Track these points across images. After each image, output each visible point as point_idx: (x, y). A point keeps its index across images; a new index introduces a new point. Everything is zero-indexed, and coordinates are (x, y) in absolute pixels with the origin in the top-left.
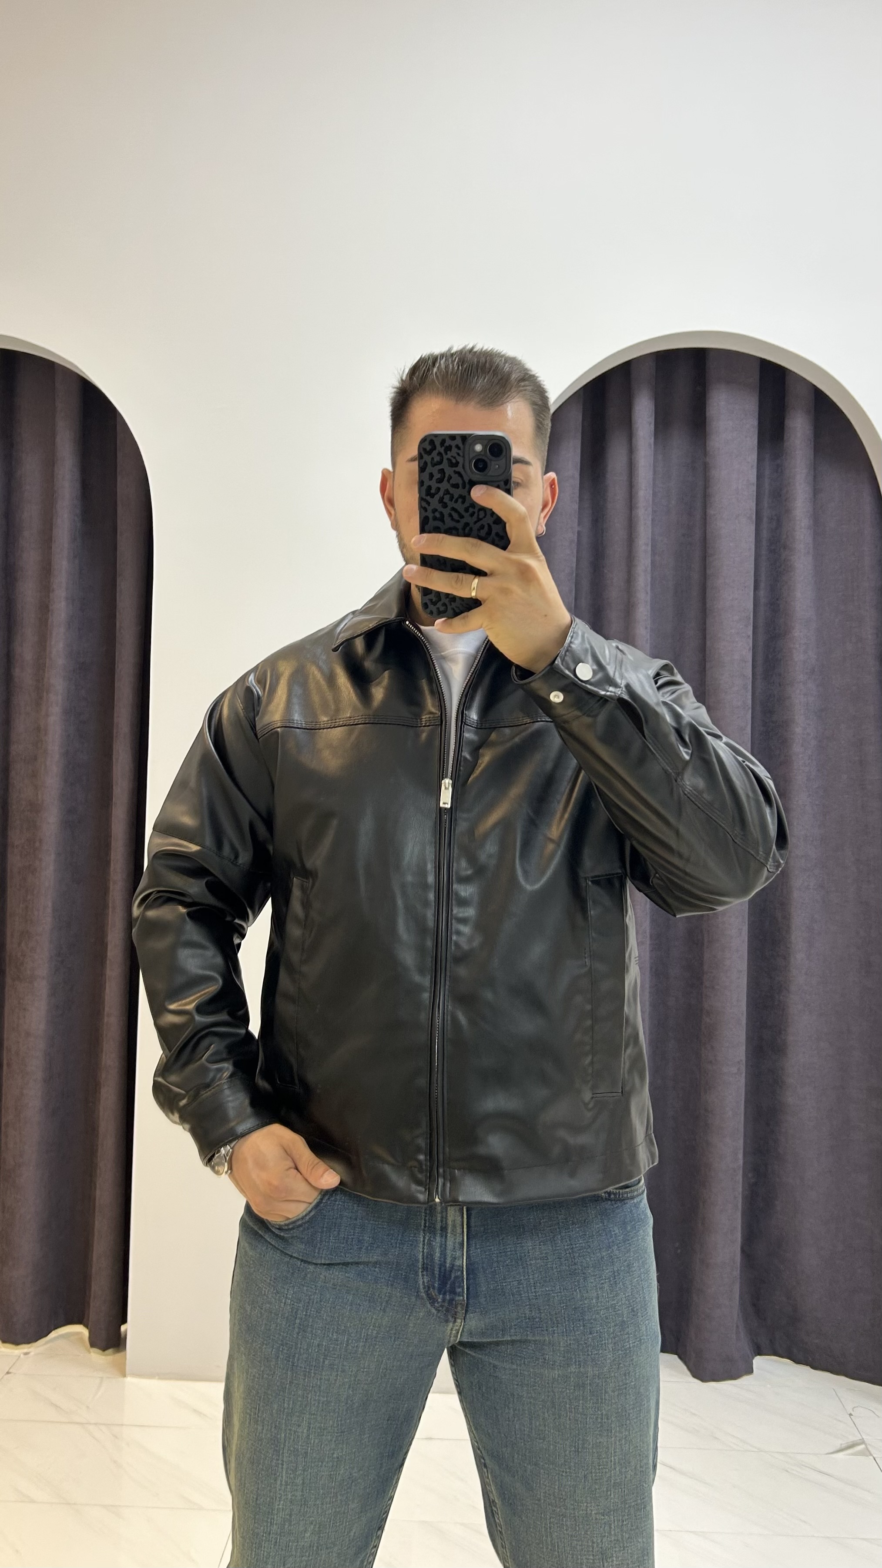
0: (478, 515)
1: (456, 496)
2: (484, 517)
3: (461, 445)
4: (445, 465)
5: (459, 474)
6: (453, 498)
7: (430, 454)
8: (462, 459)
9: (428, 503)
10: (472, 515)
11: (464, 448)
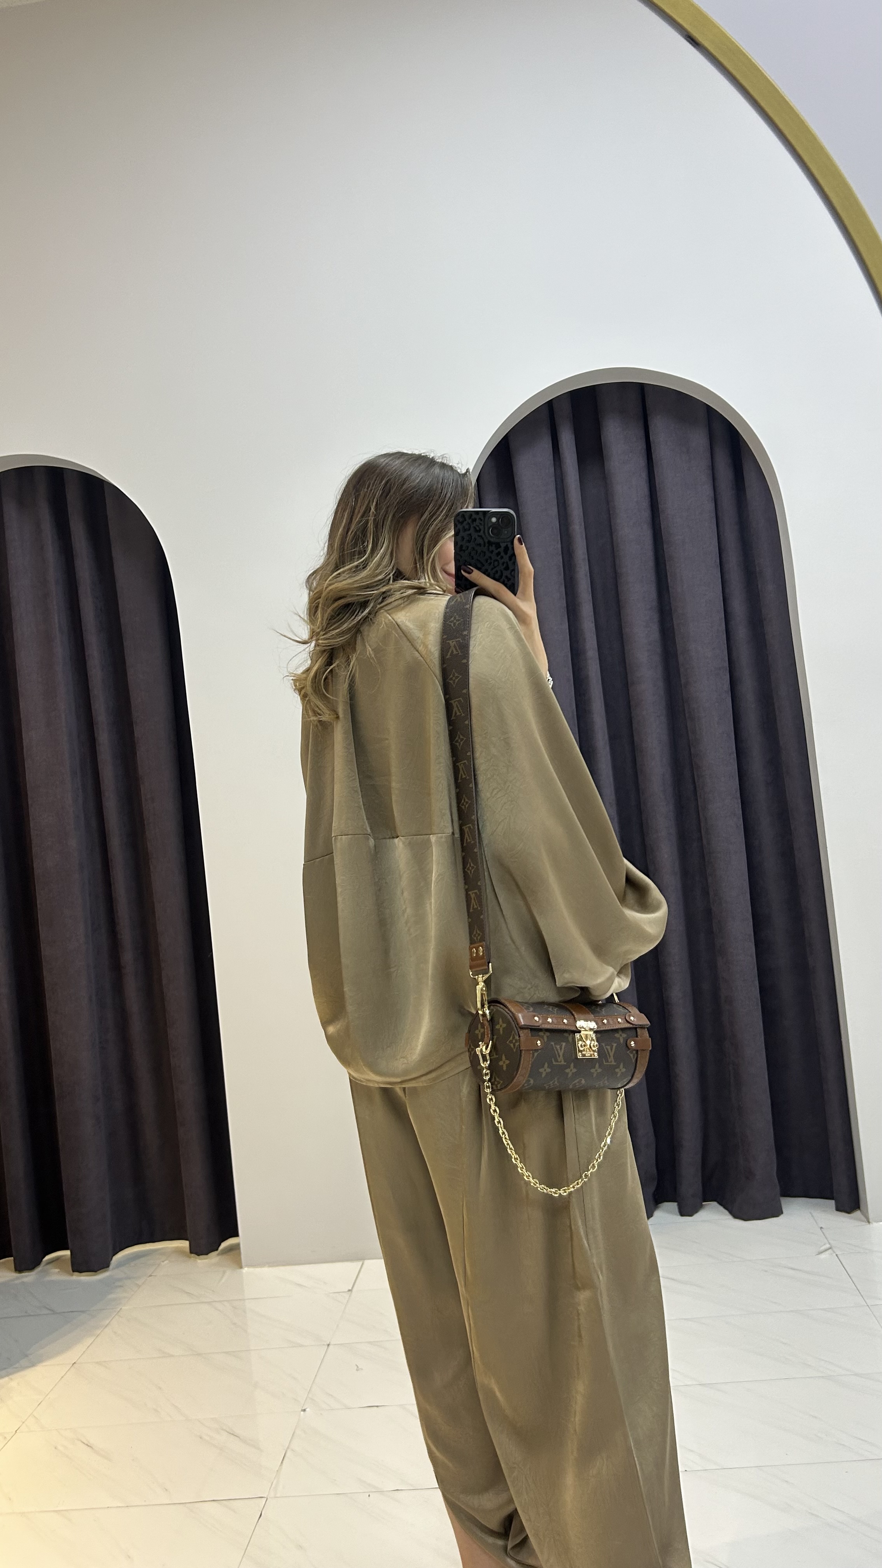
0: (494, 565)
1: (479, 551)
2: (498, 565)
3: (482, 518)
4: (472, 531)
5: (481, 536)
6: (477, 552)
7: (462, 524)
8: (483, 527)
9: (461, 557)
10: (490, 564)
11: (484, 519)
